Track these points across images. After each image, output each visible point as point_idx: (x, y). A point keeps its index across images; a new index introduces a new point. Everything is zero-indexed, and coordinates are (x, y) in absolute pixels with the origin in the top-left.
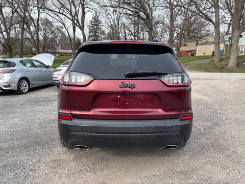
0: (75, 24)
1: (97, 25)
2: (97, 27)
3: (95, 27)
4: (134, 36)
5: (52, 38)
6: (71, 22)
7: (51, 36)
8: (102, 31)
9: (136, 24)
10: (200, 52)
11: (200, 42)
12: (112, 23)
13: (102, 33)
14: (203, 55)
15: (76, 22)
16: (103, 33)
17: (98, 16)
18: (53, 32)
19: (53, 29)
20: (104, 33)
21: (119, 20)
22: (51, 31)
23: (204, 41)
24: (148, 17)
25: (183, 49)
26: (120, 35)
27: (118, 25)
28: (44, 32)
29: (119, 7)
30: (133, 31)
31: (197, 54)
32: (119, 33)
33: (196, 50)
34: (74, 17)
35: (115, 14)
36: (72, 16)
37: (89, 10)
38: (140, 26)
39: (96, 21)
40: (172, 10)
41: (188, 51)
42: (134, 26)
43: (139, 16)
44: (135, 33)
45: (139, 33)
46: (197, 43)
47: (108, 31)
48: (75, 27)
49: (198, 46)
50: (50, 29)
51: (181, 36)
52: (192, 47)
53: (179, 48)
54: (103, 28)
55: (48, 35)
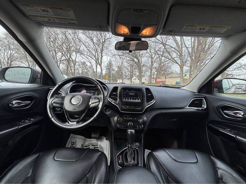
1: (111, 66)
3: (109, 67)
4: (130, 73)
5: (86, 72)
6: (95, 62)
9: (132, 66)
10: (168, 82)
12: (119, 65)
14: (171, 84)
15: (98, 62)
16: (114, 70)
17: (111, 61)
18: (87, 69)
19: (87, 67)
21: (122, 63)
23: (170, 76)
24: (139, 61)
25: (158, 80)
26: (123, 72)
27: (122, 66)
28: (82, 69)
29: (123, 56)
32: (122, 70)
33: (165, 81)
35: (120, 60)
36: (96, 59)
37: (105, 54)
38: (134, 67)
39: (110, 64)
40: (152, 58)
41: (160, 82)
43: (134, 61)
44: (131, 71)
45: (133, 71)
47: (116, 69)
48: (97, 65)
49: (167, 79)
50: (85, 67)
51: (157, 73)
52: (163, 79)
53: (156, 80)
54: (114, 68)
55: (84, 70)
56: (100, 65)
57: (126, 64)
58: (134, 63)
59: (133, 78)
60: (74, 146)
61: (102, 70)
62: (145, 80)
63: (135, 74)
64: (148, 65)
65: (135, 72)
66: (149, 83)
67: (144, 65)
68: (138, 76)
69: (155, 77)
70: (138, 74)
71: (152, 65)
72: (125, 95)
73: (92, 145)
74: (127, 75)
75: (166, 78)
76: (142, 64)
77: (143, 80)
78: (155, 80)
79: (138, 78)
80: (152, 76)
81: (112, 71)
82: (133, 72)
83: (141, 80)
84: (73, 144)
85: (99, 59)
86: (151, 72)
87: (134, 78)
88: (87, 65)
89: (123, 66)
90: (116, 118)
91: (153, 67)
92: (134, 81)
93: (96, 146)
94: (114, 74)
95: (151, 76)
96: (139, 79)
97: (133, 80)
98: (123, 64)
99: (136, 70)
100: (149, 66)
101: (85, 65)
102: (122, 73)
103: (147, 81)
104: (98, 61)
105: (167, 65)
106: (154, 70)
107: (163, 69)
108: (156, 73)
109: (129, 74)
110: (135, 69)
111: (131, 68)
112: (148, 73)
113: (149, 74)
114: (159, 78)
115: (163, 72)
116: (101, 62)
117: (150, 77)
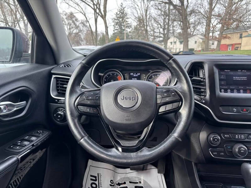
0: (97, 13)
1: (123, 18)
2: (122, 20)
3: (120, 20)
4: (164, 30)
5: (77, 34)
6: (93, 11)
7: (75, 32)
8: (128, 24)
9: (166, 15)
10: (246, 45)
11: (244, 34)
12: (140, 15)
13: (128, 26)
15: (98, 11)
17: (124, 8)
18: (77, 27)
19: (77, 24)
20: (131, 26)
21: (147, 11)
22: (76, 25)
25: (224, 42)
26: (148, 28)
27: (146, 16)
28: (69, 27)
30: (162, 24)
31: (242, 49)
32: (147, 26)
33: (240, 44)
34: (96, 6)
36: (94, 4)
38: (171, 17)
39: (122, 14)
41: (228, 45)
42: (163, 17)
43: (171, 3)
44: (164, 26)
45: (169, 26)
46: (241, 35)
47: (134, 24)
48: (97, 17)
49: (243, 39)
50: (74, 23)
51: (223, 26)
52: (235, 39)
53: (219, 41)
54: (129, 21)
55: (72, 30)
56: (104, 17)
57: (153, 12)
58: (172, 7)
59: (169, 41)
60: (97, 182)
61: (107, 27)
62: (196, 42)
63: (173, 33)
64: (202, 11)
65: (173, 27)
66: (203, 50)
67: (193, 12)
68: (180, 36)
69: (218, 36)
70: (179, 31)
71: (211, 9)
72: (223, 83)
73: (130, 182)
74: (156, 34)
75: (241, 37)
76: (189, 10)
77: (192, 44)
78: (216, 43)
79: (179, 39)
80: (211, 34)
81: (127, 27)
82: (168, 28)
83: (188, 45)
84: (96, 180)
85: (99, 5)
86: (208, 25)
87: (172, 39)
88: (76, 20)
89: (148, 17)
90: (203, 136)
91: (213, 13)
92: (171, 46)
93: (137, 183)
94: (130, 34)
95: (209, 34)
96: (181, 43)
97: (169, 44)
98: (148, 13)
99: (175, 23)
100: (203, 13)
101: (74, 19)
102: (146, 31)
103: (198, 46)
104: (100, 10)
105: (245, 7)
106: (214, 21)
107: (235, 17)
108: (219, 26)
109: (160, 33)
110: (174, 20)
111: (164, 20)
112: (202, 29)
113: (204, 30)
114: (225, 38)
115: (235, 23)
116: (105, 11)
117: (206, 35)
